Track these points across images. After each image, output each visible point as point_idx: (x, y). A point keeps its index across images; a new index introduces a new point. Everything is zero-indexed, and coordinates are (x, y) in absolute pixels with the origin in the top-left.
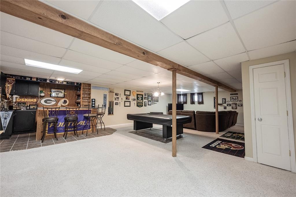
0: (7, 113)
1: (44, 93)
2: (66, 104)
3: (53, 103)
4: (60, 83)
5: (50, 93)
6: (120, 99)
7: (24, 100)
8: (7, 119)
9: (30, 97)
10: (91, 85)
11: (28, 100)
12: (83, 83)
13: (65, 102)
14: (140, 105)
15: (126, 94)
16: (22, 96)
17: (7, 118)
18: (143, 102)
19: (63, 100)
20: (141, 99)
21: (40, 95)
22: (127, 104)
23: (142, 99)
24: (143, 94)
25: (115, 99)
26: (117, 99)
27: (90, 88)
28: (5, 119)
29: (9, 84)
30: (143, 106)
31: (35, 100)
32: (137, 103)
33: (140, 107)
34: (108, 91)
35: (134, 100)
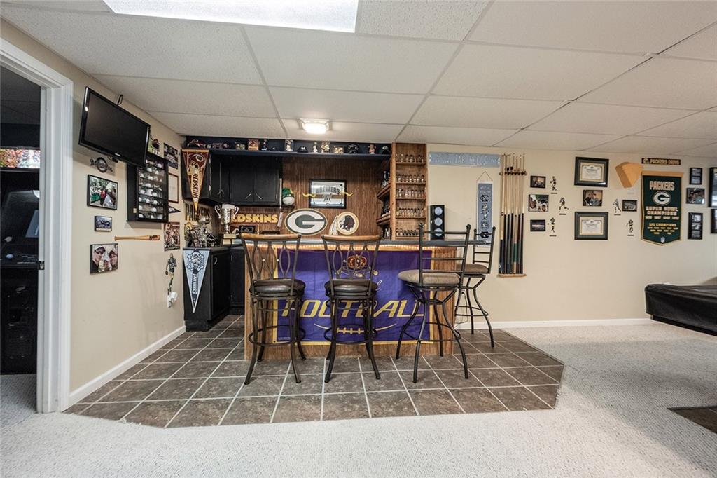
0: (197, 254)
1: (292, 196)
3: (318, 226)
4: (325, 152)
5: (308, 195)
6: (554, 202)
7: (252, 218)
8: (198, 272)
9: (264, 208)
10: (429, 149)
11: (259, 218)
12: (397, 144)
13: (348, 223)
14: (663, 234)
15: (584, 176)
17: (198, 269)
18: (679, 214)
19: (341, 217)
20: (667, 201)
21: (283, 203)
22: (592, 226)
23: (675, 201)
24: (682, 171)
25: (532, 204)
26: (539, 205)
27: (425, 161)
28: (195, 271)
29: (196, 167)
30: (679, 238)
31: (274, 219)
32: (646, 222)
33: (663, 240)
34: (499, 170)
35: (627, 205)
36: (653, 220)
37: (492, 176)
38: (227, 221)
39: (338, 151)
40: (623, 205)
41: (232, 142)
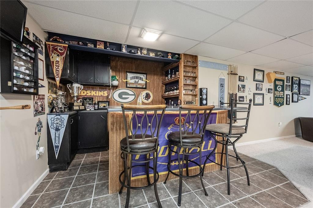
0: (59, 117)
1: (117, 80)
2: (150, 100)
3: (131, 98)
4: (145, 55)
5: (126, 80)
7: (91, 92)
8: (59, 130)
9: (99, 87)
11: (96, 93)
12: (184, 54)
13: (148, 96)
14: (280, 103)
15: (257, 78)
16: (88, 86)
17: (60, 128)
18: (284, 95)
20: (281, 89)
21: (112, 85)
22: (259, 99)
23: (283, 90)
25: (239, 89)
26: (242, 89)
28: (57, 129)
29: (58, 55)
31: (105, 93)
32: (275, 98)
33: (280, 105)
34: (227, 72)
35: (269, 90)
36: (277, 97)
38: (76, 94)
39: (152, 55)
40: (268, 91)
41: (85, 41)
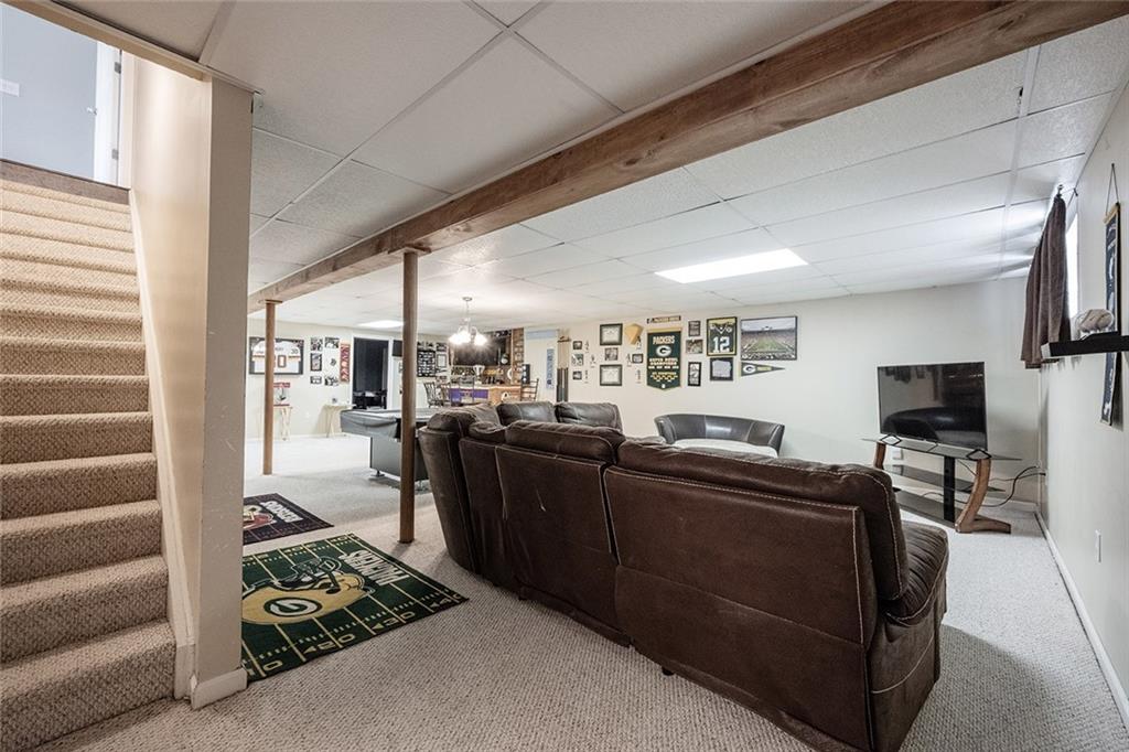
6: (587, 358)
10: (524, 330)
14: (663, 381)
15: (605, 339)
18: (679, 364)
20: (668, 352)
22: (611, 375)
23: (676, 351)
24: (681, 326)
25: (573, 361)
26: (577, 361)
30: (679, 385)
32: (650, 372)
33: (663, 386)
34: (557, 339)
35: (635, 358)
36: (656, 370)
37: (553, 344)
40: (638, 355)
